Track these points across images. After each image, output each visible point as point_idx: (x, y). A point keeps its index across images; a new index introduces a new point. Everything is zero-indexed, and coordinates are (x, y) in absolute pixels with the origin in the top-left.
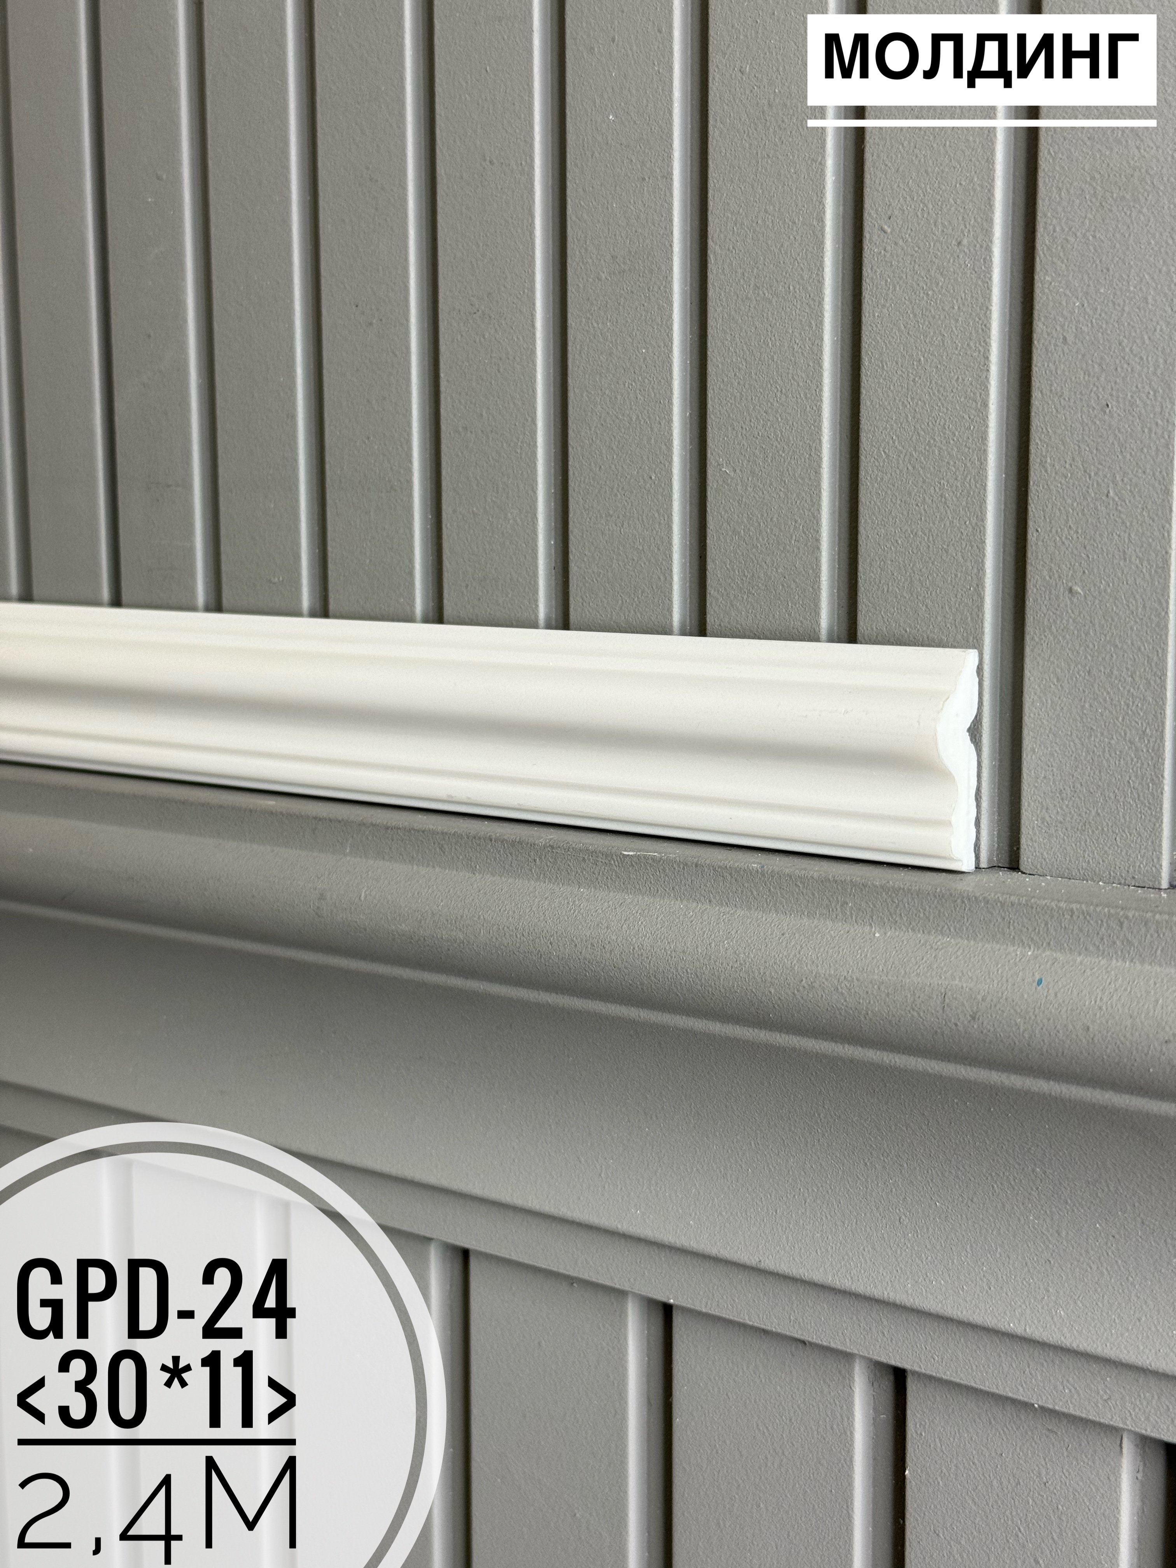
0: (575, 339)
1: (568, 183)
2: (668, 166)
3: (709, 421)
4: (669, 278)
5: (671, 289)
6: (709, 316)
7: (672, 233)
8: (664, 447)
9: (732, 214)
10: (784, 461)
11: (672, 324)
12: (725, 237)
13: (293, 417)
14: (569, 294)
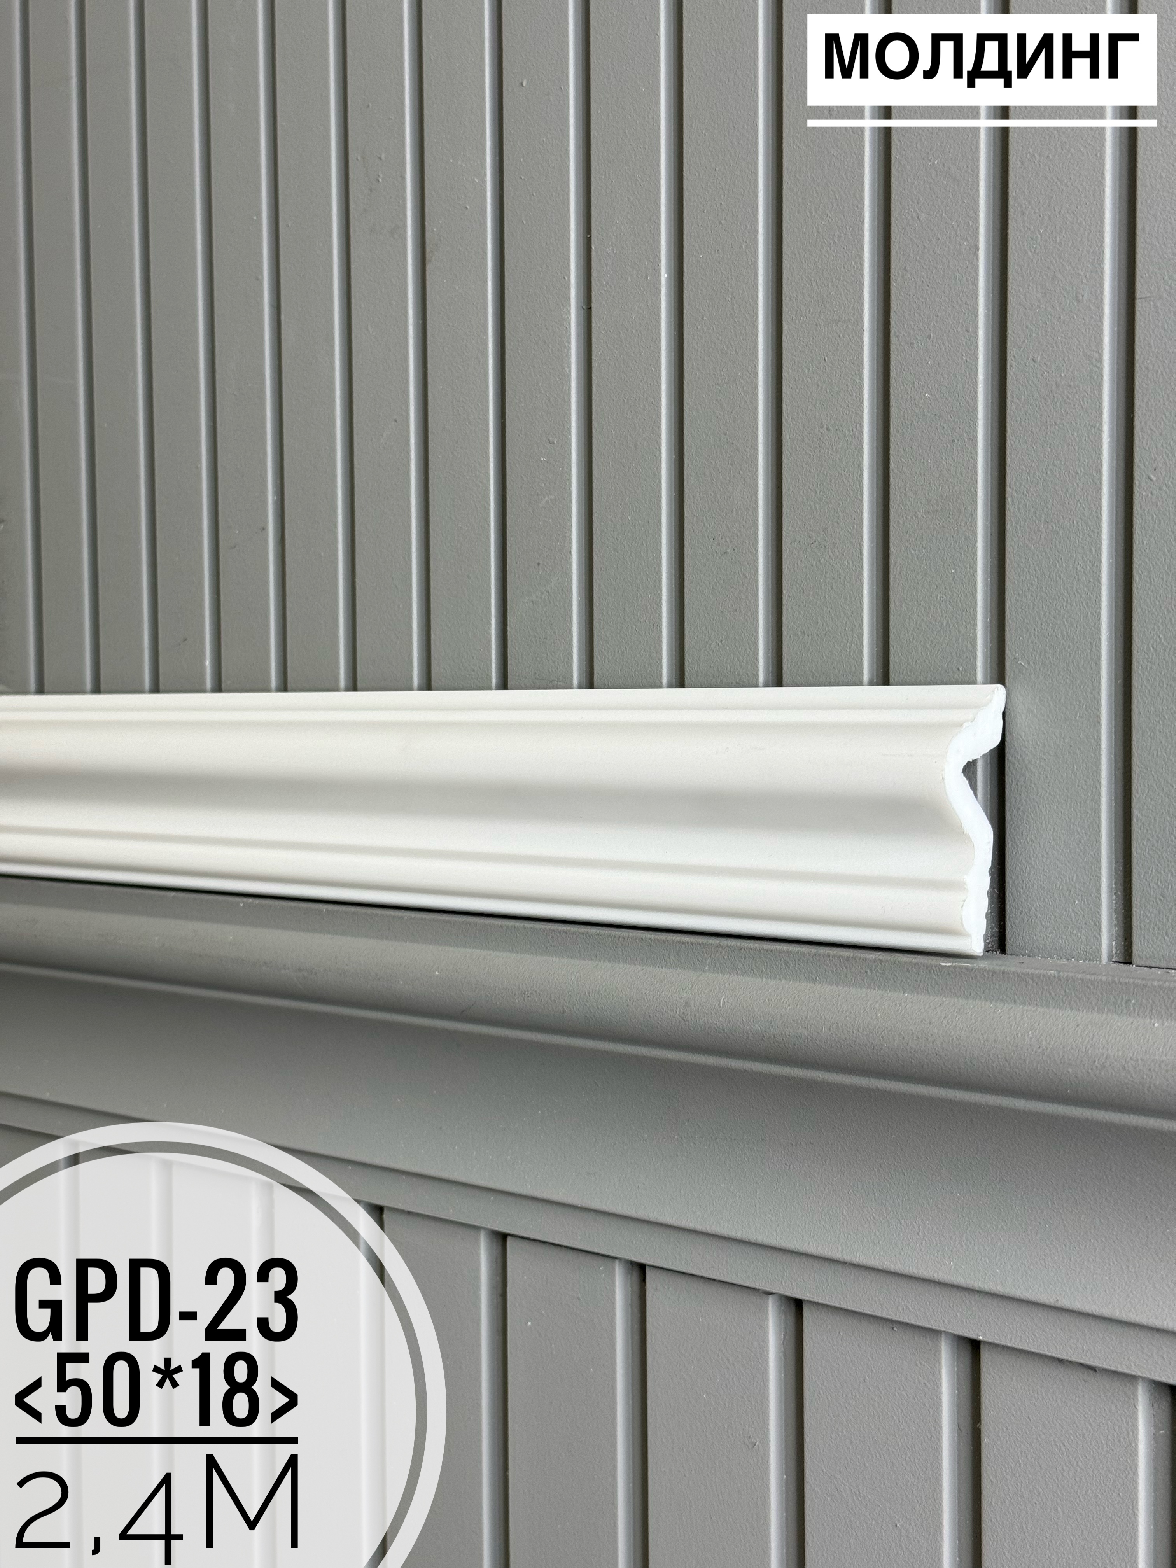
0: (896, 563)
1: (891, 445)
2: (973, 431)
3: (1007, 625)
4: (974, 516)
5: (976, 525)
6: (1007, 544)
7: (977, 482)
8: (969, 645)
9: (1026, 467)
10: (1070, 656)
11: (976, 551)
12: (1021, 484)
13: (659, 626)
14: (891, 528)
